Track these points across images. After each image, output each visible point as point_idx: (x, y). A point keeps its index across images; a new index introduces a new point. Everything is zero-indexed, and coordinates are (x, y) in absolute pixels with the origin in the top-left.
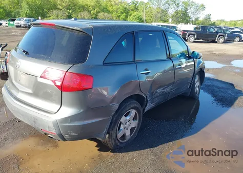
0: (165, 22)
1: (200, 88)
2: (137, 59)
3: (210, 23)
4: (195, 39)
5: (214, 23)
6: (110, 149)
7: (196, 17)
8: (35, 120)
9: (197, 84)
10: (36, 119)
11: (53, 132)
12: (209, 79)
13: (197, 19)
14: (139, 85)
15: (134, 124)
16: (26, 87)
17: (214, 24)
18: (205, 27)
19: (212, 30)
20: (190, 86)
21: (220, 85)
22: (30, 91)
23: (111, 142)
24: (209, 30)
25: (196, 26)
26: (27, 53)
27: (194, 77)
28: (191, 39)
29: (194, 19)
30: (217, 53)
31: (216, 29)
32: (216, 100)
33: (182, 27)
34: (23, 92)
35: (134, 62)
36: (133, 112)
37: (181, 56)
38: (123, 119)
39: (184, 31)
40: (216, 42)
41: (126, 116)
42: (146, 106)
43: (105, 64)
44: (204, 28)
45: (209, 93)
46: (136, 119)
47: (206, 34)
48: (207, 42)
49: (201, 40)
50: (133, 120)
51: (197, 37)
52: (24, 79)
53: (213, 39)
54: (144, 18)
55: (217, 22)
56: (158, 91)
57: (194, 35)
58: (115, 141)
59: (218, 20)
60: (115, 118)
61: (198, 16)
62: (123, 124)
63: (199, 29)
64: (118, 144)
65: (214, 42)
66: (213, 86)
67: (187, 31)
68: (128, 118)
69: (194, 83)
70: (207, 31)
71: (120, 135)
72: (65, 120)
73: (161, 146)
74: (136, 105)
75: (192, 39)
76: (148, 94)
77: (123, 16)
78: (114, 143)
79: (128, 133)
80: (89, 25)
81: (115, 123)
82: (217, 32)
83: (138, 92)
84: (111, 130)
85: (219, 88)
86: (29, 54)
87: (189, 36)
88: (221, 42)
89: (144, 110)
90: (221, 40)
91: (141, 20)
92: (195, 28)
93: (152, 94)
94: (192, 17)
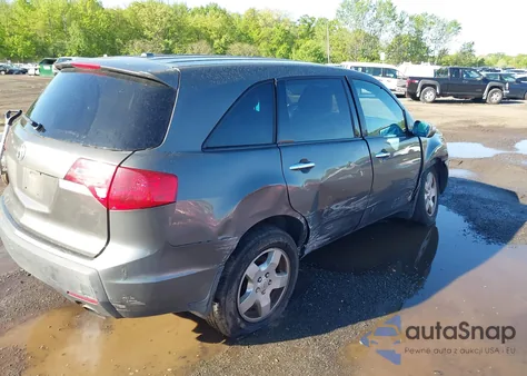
0: (373, 60)
1: (437, 201)
2: (282, 138)
3: (474, 61)
4: (438, 96)
5: (483, 60)
6: (225, 337)
7: (441, 48)
8: (54, 271)
9: (431, 192)
10: (57, 271)
11: (91, 297)
12: (463, 182)
13: (443, 53)
14: (287, 196)
15: (279, 281)
16: (38, 200)
17: (481, 63)
18: (458, 69)
19: (474, 74)
20: (413, 198)
21: (486, 195)
22: (46, 210)
23: (224, 322)
24: (468, 76)
25: (438, 68)
26: (40, 128)
27: (421, 176)
28: (428, 95)
29: (436, 54)
30: (484, 124)
31: (484, 74)
32: (473, 229)
33: (409, 70)
34: (32, 212)
35: (275, 145)
36: (276, 255)
37: (389, 132)
38: (252, 270)
39: (412, 78)
40: (484, 102)
41: (259, 263)
42: (306, 242)
43: (206, 149)
44: (455, 71)
45: (459, 213)
46: (285, 271)
47: (461, 84)
48: (464, 102)
49: (451, 98)
50: (278, 271)
51: (441, 90)
52: (34, 182)
53: (477, 95)
54: (328, 53)
55: (489, 59)
56: (333, 207)
57: (434, 87)
58: (235, 319)
59: (490, 55)
60: (231, 269)
61: (446, 46)
62: (252, 281)
63: (446, 73)
64: (243, 325)
65: (479, 100)
66: (470, 196)
67: (420, 79)
68: (264, 268)
69: (423, 191)
70: (462, 79)
71: (245, 305)
72: (117, 272)
73: (341, 330)
74: (281, 240)
75: (430, 95)
76: (309, 215)
77: (282, 49)
78: (231, 325)
79: (265, 301)
80: (171, 66)
81: (231, 280)
82: (486, 80)
83: (284, 211)
84: (223, 293)
85: (483, 201)
86: (44, 131)
87: (422, 89)
88: (494, 101)
89: (303, 249)
90: (495, 96)
91: (321, 57)
92: (437, 72)
93: (319, 215)
94: (431, 48)
